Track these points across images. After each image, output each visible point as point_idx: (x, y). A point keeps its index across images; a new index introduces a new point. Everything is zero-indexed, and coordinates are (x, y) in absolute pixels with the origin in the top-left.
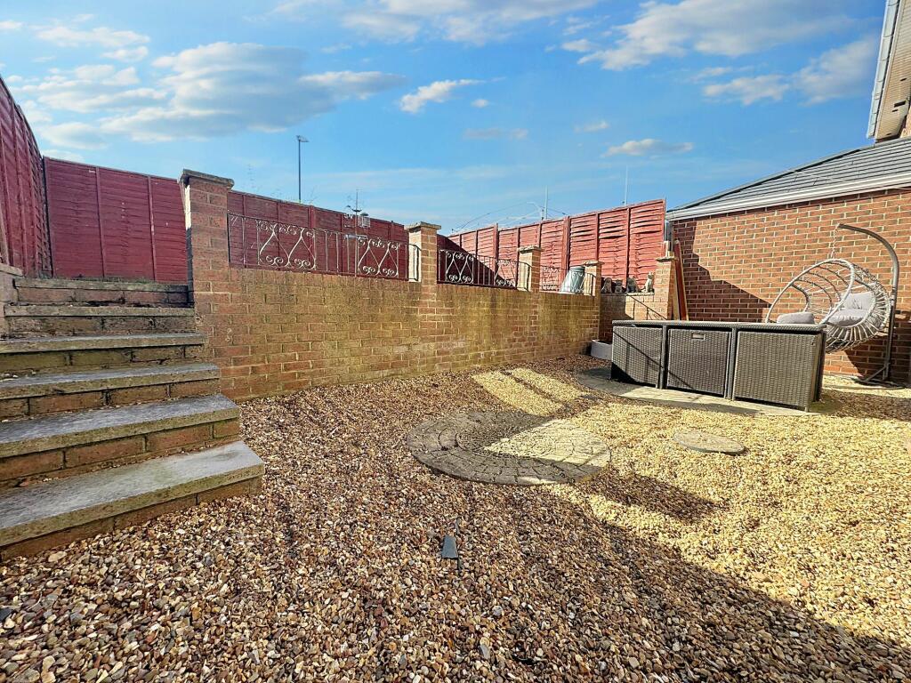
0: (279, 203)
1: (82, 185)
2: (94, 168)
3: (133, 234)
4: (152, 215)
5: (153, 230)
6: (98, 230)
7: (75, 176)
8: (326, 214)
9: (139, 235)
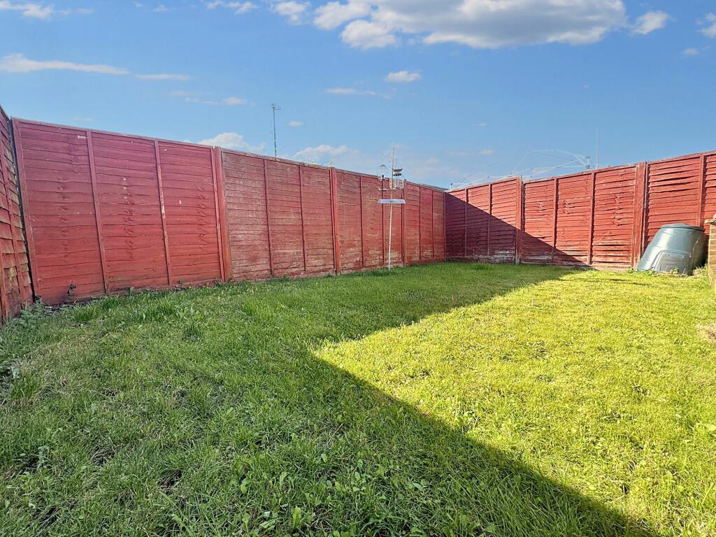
0: (301, 167)
1: (69, 157)
2: (84, 132)
3: (140, 220)
4: (162, 193)
5: (163, 211)
6: (93, 219)
7: (59, 145)
8: (346, 176)
9: (146, 219)
